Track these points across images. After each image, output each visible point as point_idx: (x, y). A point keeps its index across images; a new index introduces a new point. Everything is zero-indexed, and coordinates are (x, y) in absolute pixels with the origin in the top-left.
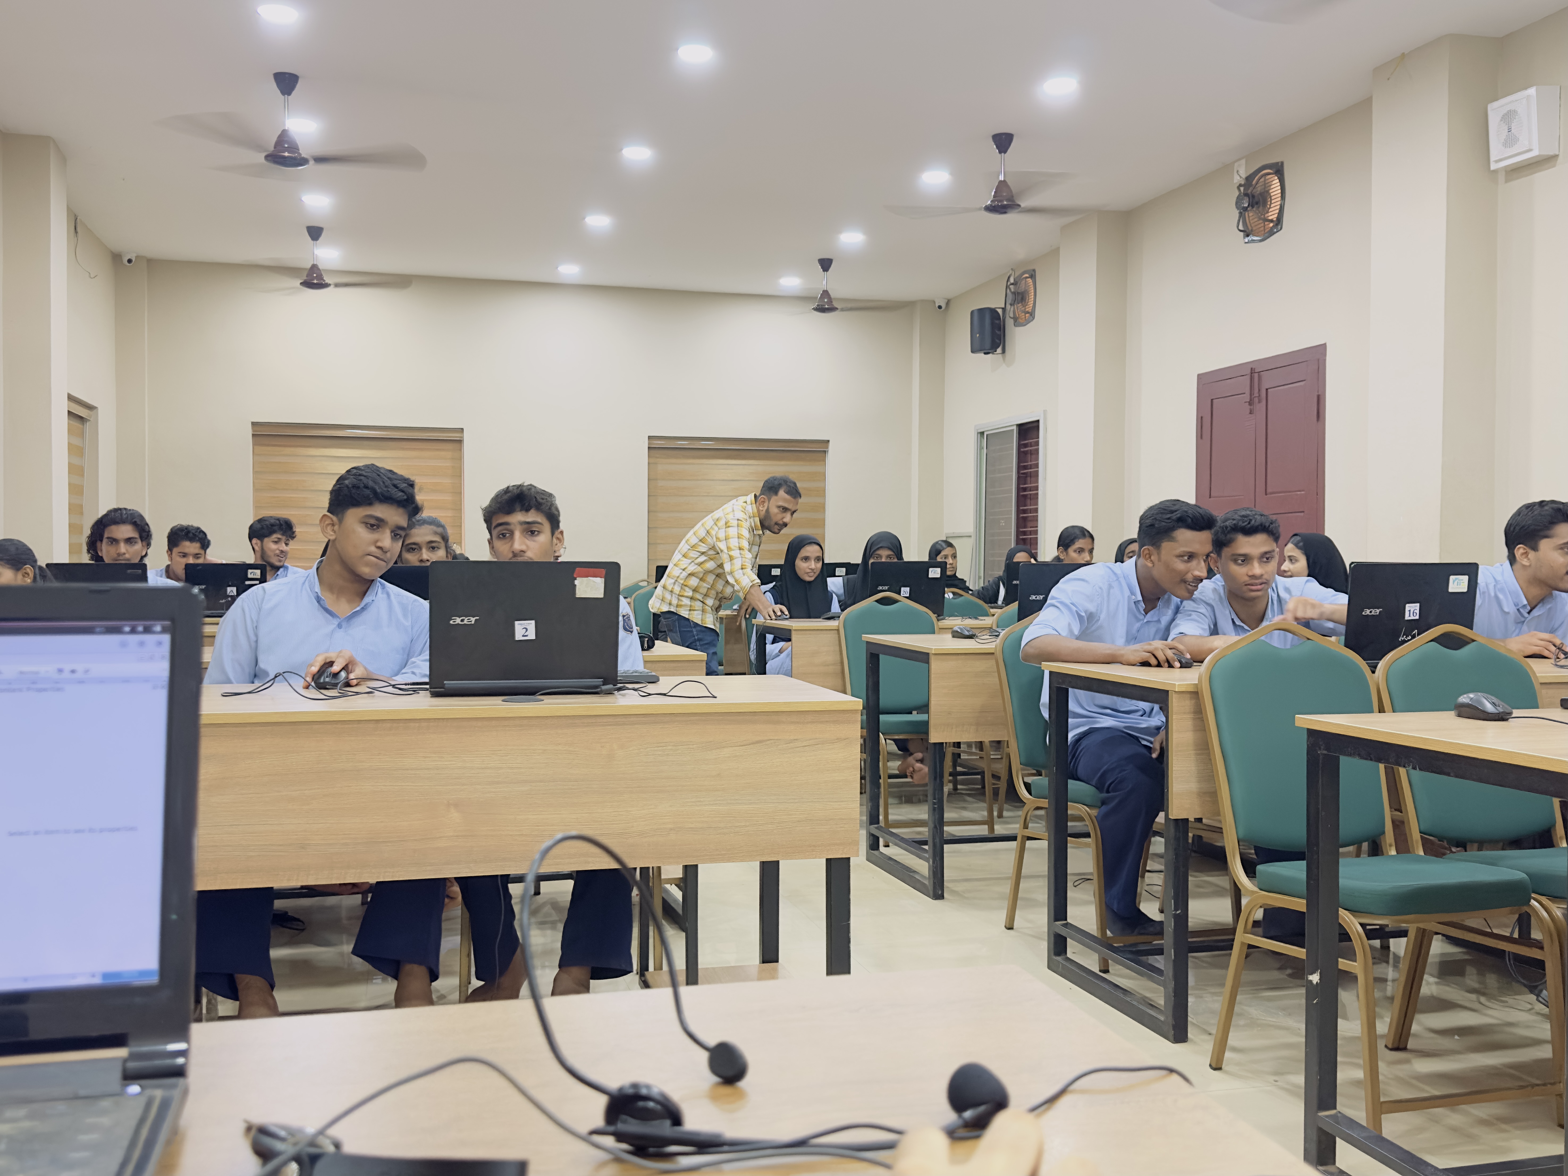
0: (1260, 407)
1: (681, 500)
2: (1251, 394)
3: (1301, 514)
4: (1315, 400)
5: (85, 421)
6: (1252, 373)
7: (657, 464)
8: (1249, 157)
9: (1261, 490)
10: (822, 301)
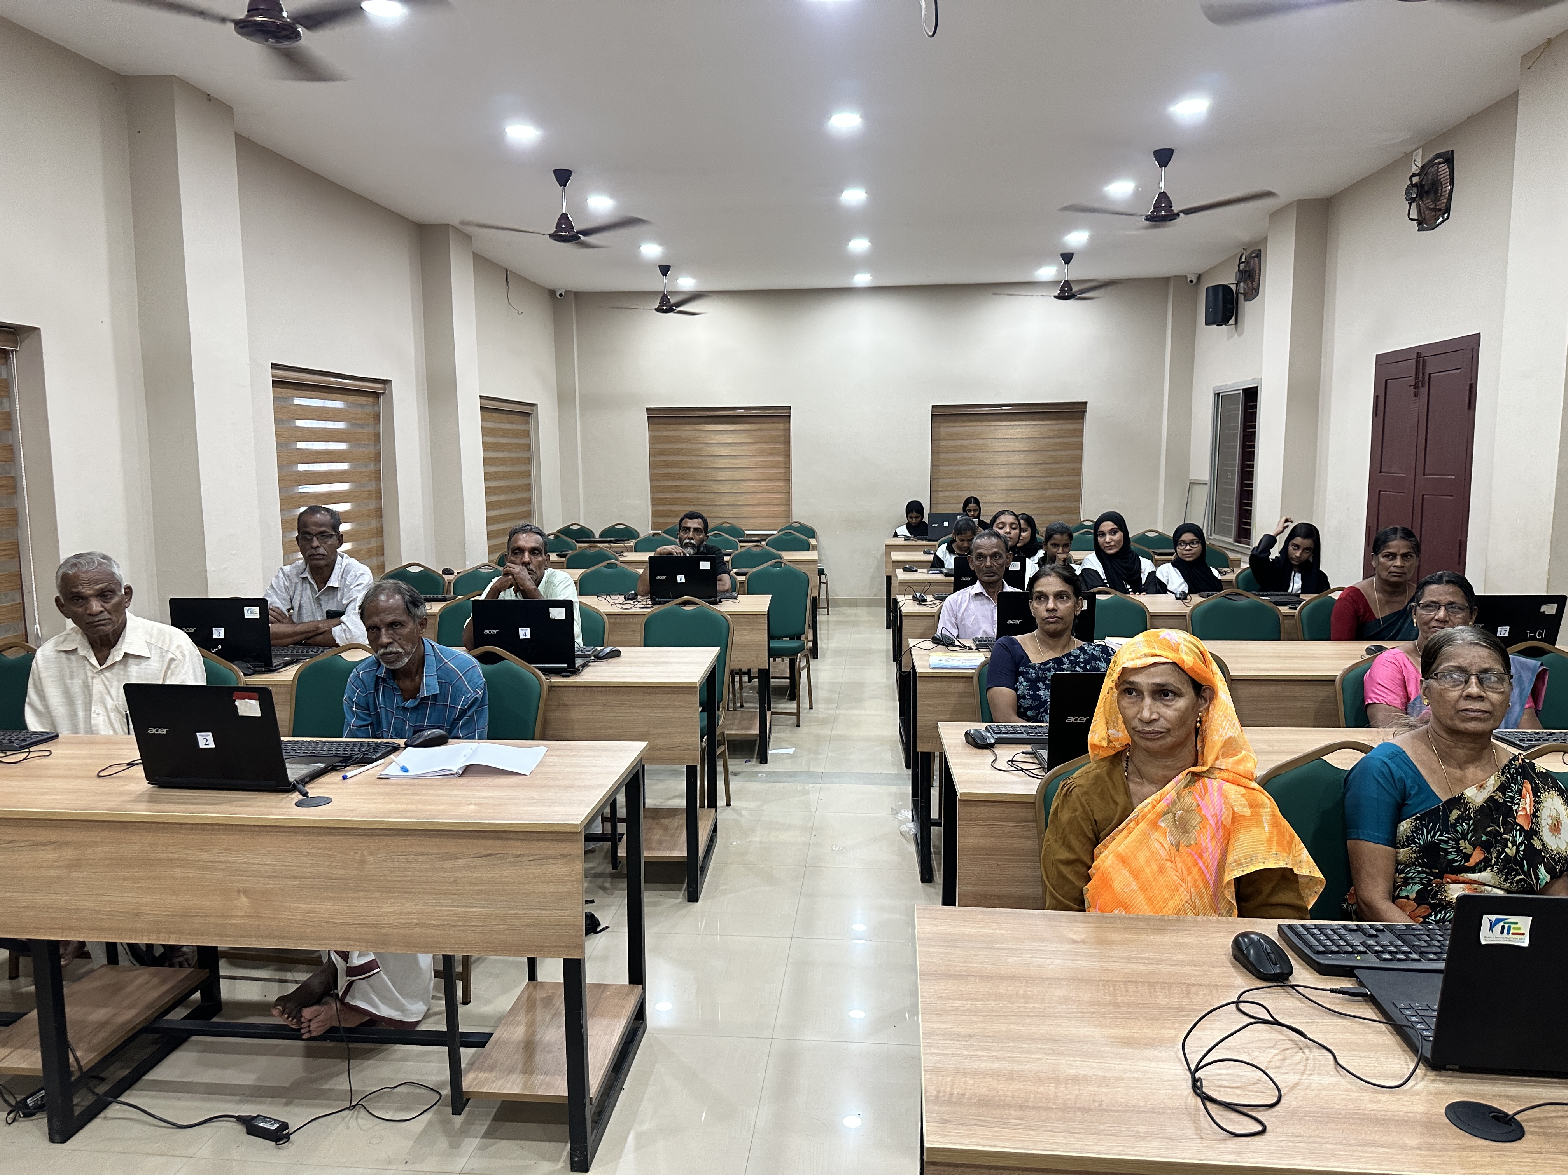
0: (1424, 391)
1: (960, 455)
2: (1416, 378)
3: (1451, 498)
4: (1468, 388)
5: (528, 414)
6: (1417, 357)
7: (939, 427)
8: (1425, 147)
9: (1420, 470)
10: (1062, 290)
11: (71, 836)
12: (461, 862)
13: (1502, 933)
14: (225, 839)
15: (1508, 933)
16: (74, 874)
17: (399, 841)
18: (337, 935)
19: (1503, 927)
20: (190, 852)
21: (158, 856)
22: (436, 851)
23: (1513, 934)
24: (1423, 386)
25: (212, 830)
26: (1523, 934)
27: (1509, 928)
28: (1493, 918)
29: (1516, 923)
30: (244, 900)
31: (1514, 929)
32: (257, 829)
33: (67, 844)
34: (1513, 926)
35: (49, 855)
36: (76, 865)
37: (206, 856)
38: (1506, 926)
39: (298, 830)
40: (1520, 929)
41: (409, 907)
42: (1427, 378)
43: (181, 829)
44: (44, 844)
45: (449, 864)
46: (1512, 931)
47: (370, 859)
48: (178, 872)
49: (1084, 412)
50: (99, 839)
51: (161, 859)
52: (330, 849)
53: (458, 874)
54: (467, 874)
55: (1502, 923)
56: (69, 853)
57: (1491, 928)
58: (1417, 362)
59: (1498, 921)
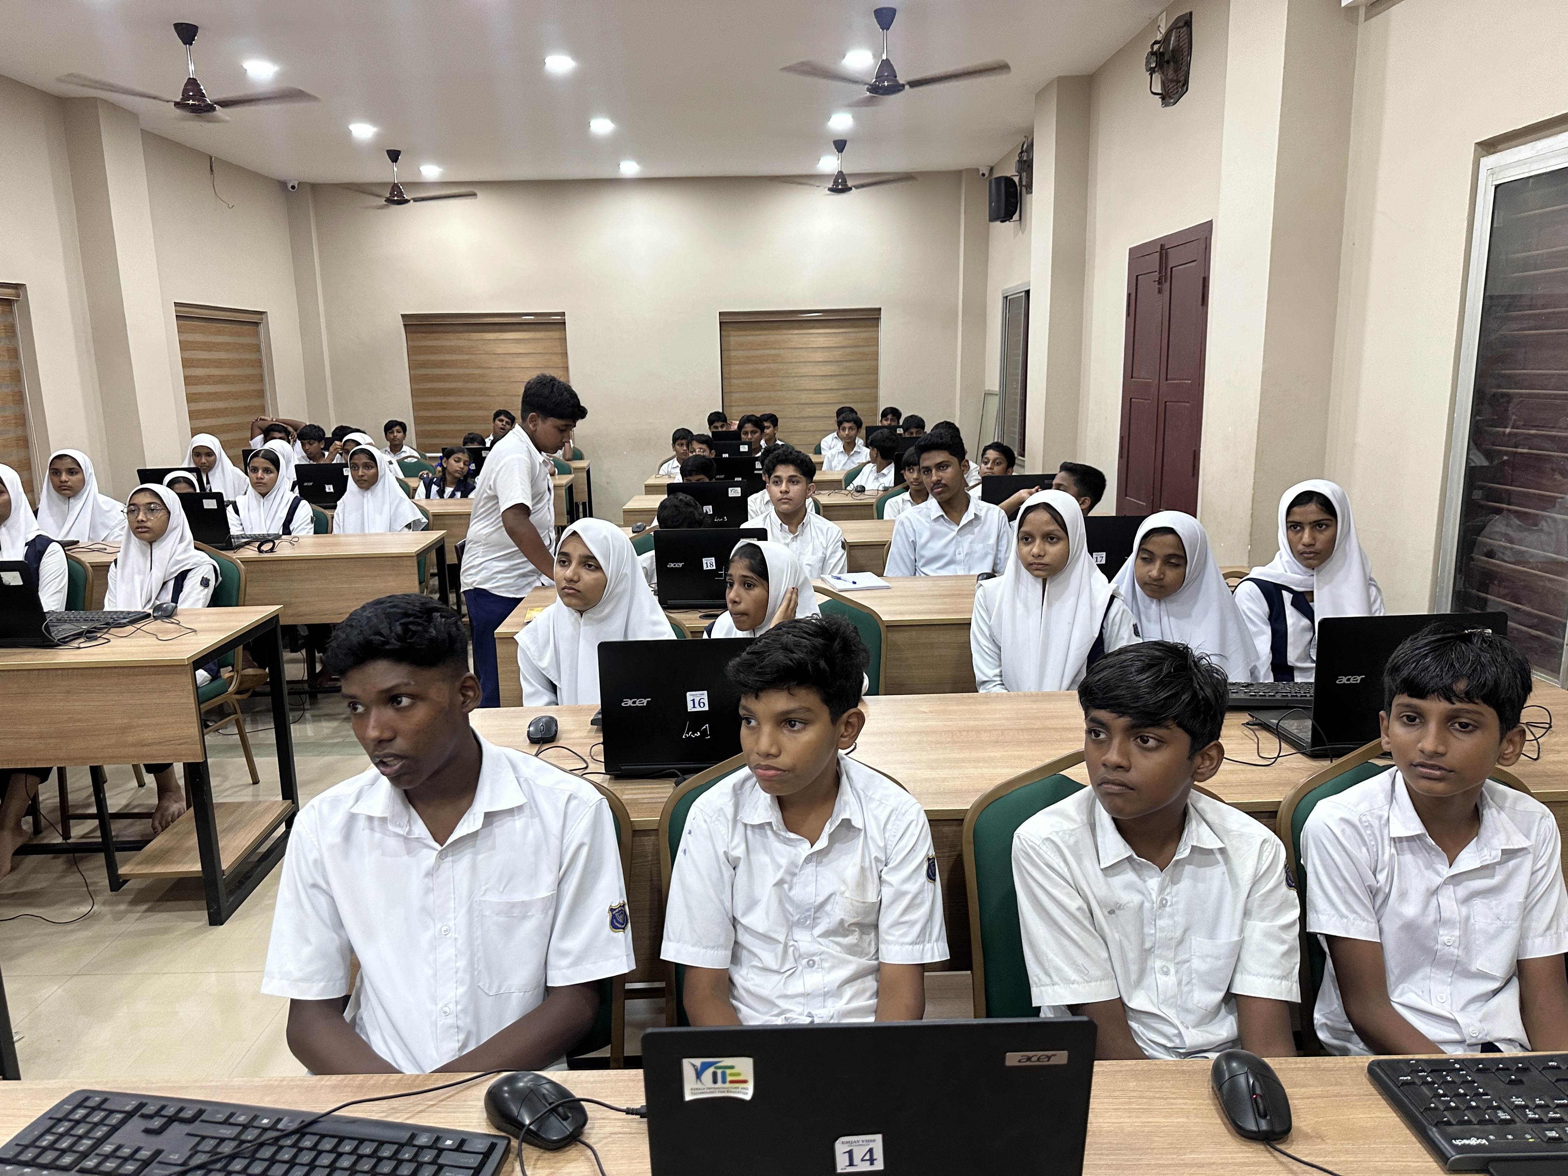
0: (1166, 287)
1: (751, 367)
2: (1160, 273)
3: (1188, 405)
4: (1201, 282)
5: (257, 324)
6: (1161, 250)
7: (729, 336)
8: (1169, 10)
9: (1163, 376)
10: (836, 182)
13: (715, 1081)
15: (724, 1082)
19: (715, 1075)
23: (732, 1082)
24: (1166, 281)
26: (745, 1082)
27: (724, 1074)
28: (698, 1062)
29: (732, 1067)
31: (731, 1075)
34: (728, 1071)
38: (719, 1072)
40: (738, 1074)
42: (1169, 272)
46: (729, 1078)
49: (878, 319)
55: (712, 1069)
57: (699, 1075)
58: (1161, 254)
59: (705, 1066)
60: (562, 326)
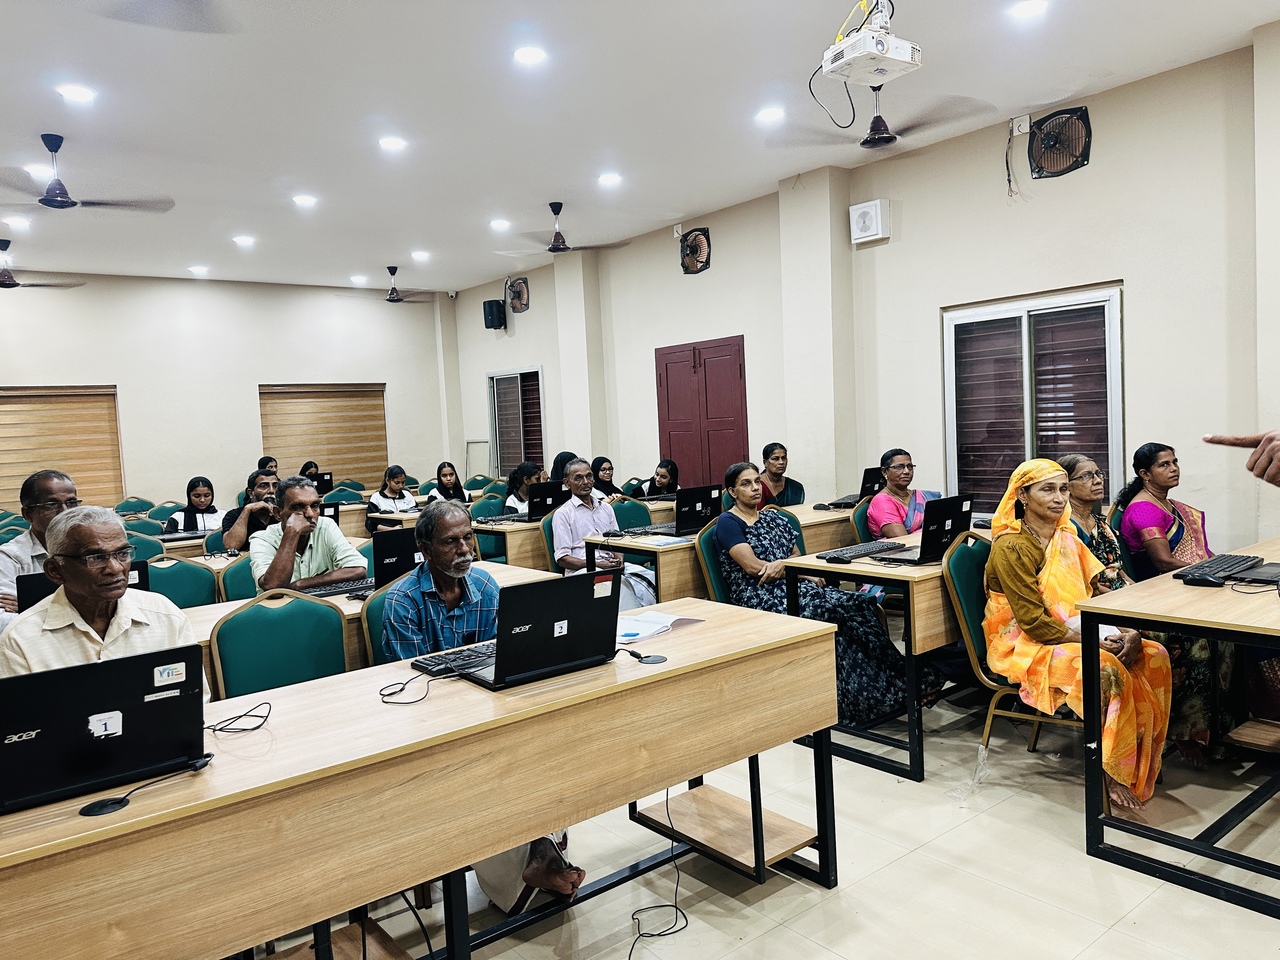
0: (700, 370)
2: (694, 362)
3: (732, 431)
4: (737, 367)
6: (694, 349)
7: (265, 403)
8: (684, 223)
9: (704, 417)
10: (391, 295)
11: (504, 741)
12: (776, 673)
14: (631, 702)
16: (506, 782)
17: (742, 666)
18: (706, 760)
20: (605, 723)
21: (580, 735)
22: (762, 668)
24: (700, 366)
25: (622, 696)
30: (644, 753)
32: (653, 685)
33: (500, 751)
35: (481, 770)
36: (508, 770)
37: (618, 722)
39: (681, 677)
41: (749, 718)
42: (703, 362)
43: (598, 703)
44: (477, 760)
45: (769, 676)
47: (726, 687)
48: (595, 746)
49: (383, 391)
50: (529, 736)
51: (581, 738)
52: (701, 687)
53: (775, 683)
54: (779, 680)
56: (503, 760)
58: (694, 353)
60: (112, 397)
